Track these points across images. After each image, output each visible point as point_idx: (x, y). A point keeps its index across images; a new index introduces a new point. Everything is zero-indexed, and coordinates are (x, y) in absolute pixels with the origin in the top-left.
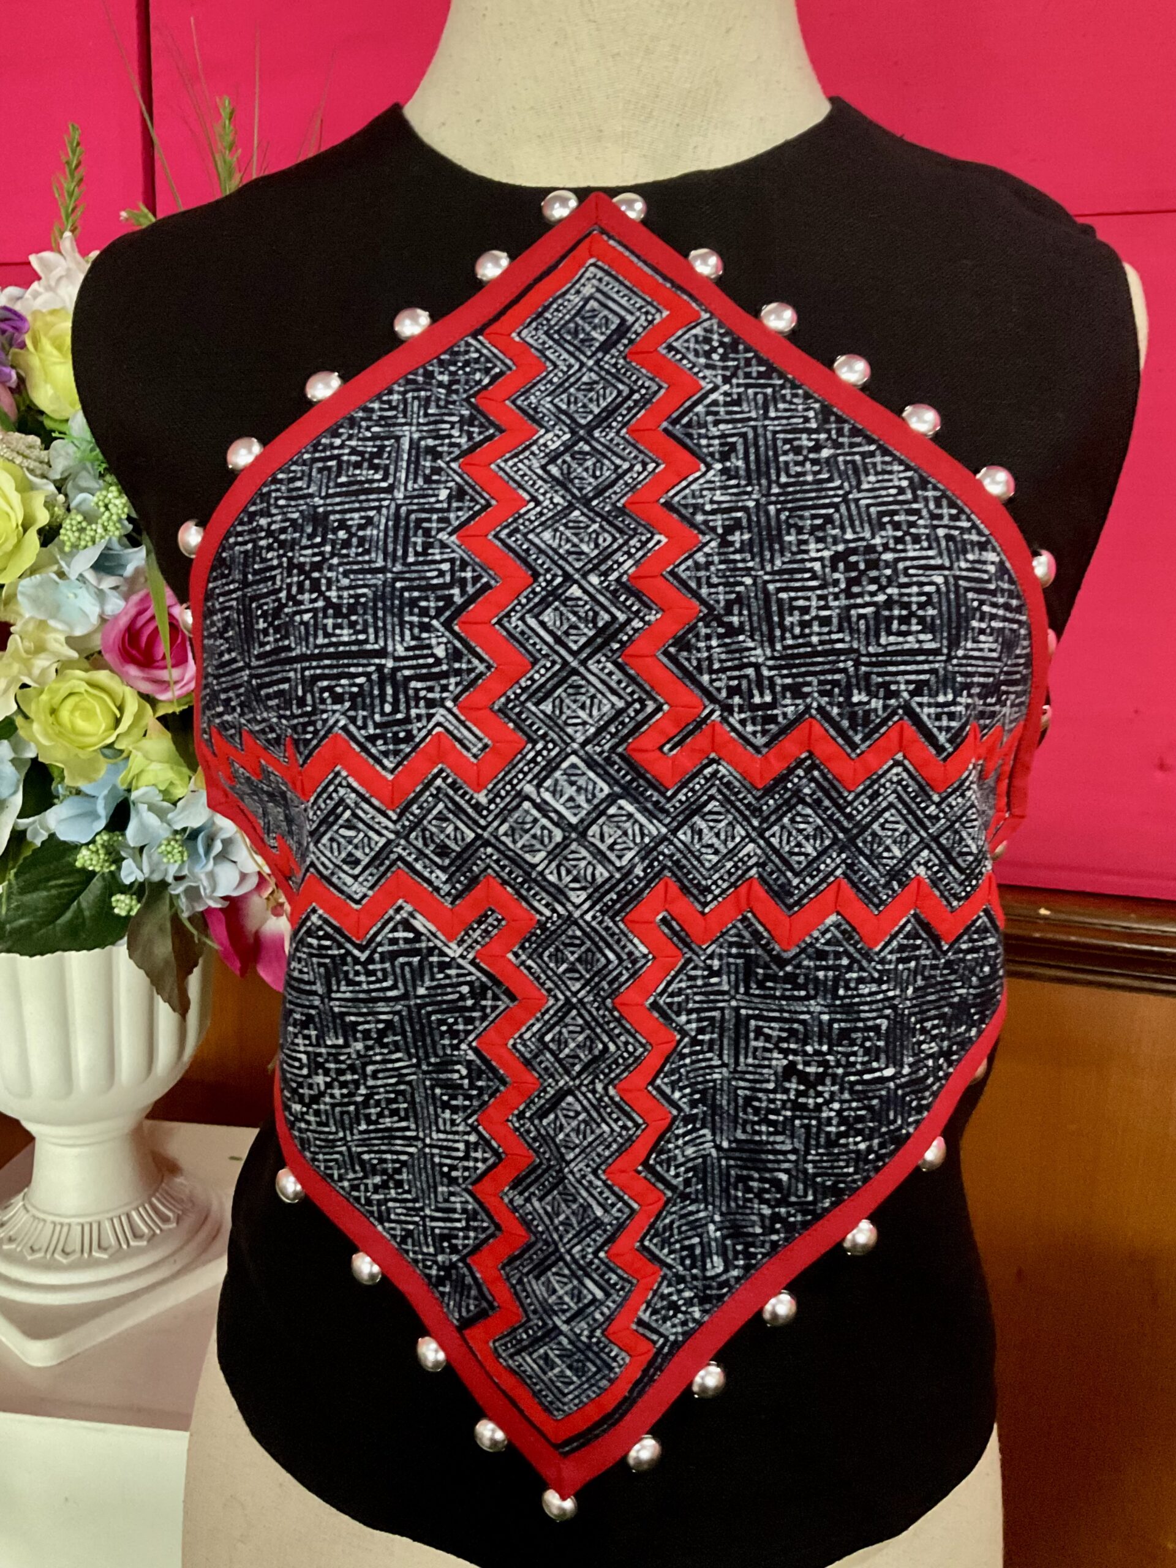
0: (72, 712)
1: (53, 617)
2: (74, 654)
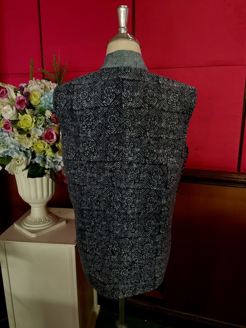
0: (39, 146)
1: (37, 133)
2: (39, 138)
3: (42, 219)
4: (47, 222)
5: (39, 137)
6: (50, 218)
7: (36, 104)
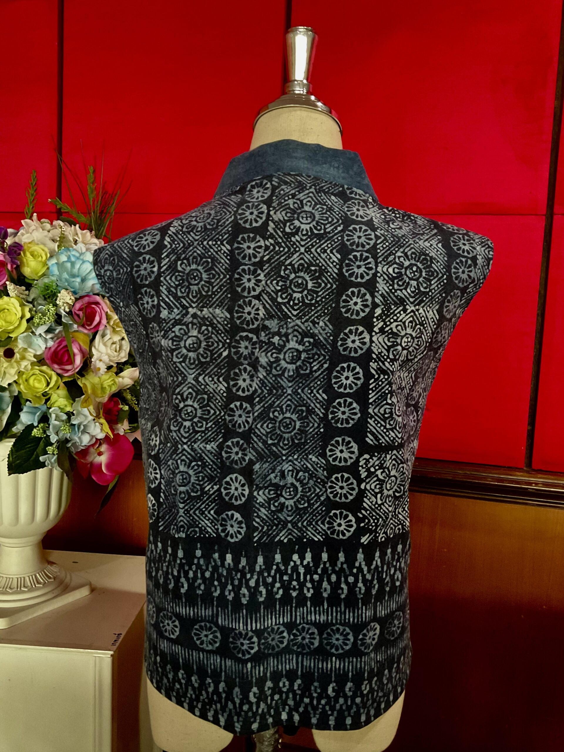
1: (30, 348)
2: (35, 360)
3: (27, 579)
4: (39, 589)
5: (35, 356)
6: (50, 578)
7: (37, 274)
